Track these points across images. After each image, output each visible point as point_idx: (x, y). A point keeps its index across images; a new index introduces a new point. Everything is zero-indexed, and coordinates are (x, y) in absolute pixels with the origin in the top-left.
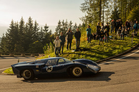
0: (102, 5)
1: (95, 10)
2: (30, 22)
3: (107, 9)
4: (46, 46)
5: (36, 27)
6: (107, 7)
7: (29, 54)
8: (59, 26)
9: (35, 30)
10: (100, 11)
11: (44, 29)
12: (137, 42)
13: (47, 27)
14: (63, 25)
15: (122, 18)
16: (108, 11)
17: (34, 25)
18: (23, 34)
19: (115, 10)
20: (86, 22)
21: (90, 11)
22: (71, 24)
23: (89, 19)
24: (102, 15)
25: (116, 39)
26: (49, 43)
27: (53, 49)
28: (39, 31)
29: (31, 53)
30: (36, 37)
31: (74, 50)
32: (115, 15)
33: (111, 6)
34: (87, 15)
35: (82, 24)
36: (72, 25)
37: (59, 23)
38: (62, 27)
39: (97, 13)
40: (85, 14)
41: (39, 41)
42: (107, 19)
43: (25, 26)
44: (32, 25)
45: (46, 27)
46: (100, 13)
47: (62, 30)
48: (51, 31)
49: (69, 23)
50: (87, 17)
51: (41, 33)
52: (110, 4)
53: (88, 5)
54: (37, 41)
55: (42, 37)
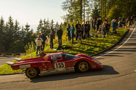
0: (83, 4)
1: (76, 9)
2: (11, 21)
3: (87, 8)
4: (28, 45)
5: (16, 26)
6: (88, 6)
7: (10, 53)
8: (40, 25)
9: (16, 29)
10: (81, 10)
11: (26, 28)
12: (116, 40)
13: (29, 26)
14: (45, 24)
15: (102, 16)
16: (89, 10)
17: (14, 24)
18: (4, 34)
19: (96, 8)
20: (67, 21)
21: (71, 9)
22: (53, 22)
23: (70, 17)
24: (83, 14)
25: (97, 37)
26: (30, 42)
27: (35, 48)
28: (20, 30)
29: (13, 52)
30: (17, 37)
31: (56, 48)
32: (96, 14)
33: (91, 5)
34: (68, 13)
35: (63, 23)
36: (54, 24)
37: (41, 22)
38: (43, 26)
39: (78, 11)
40: (66, 13)
41: (20, 40)
42: (87, 17)
43: (5, 25)
44: (12, 24)
45: (27, 26)
46: (81, 11)
47: (43, 28)
48: (32, 30)
49: (50, 22)
50: (68, 15)
51: (23, 32)
52: (90, 3)
53: (69, 4)
54: (19, 40)
55: (23, 36)
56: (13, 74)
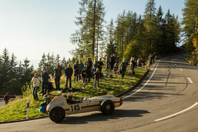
0: (96, 37)
1: (88, 42)
2: (5, 55)
3: (101, 42)
4: (26, 85)
5: (12, 61)
6: (102, 39)
8: (43, 60)
9: (12, 65)
10: (94, 44)
11: (24, 64)
12: (135, 81)
13: (28, 62)
14: (49, 59)
15: (119, 53)
16: (103, 44)
17: (10, 59)
19: (111, 43)
20: (77, 57)
21: (82, 43)
22: (58, 58)
23: (81, 53)
24: (96, 49)
25: (112, 77)
28: (16, 66)
30: (13, 74)
32: (111, 49)
33: (106, 38)
34: (78, 47)
35: (71, 59)
37: (44, 57)
38: (47, 62)
39: (90, 46)
40: (76, 46)
41: (17, 78)
42: (101, 53)
44: (8, 58)
45: (26, 62)
46: (93, 46)
47: (46, 65)
48: (32, 66)
49: (55, 57)
50: (78, 50)
51: (20, 69)
52: (105, 36)
53: (80, 36)
54: (15, 79)
55: (20, 74)
56: (3, 123)
